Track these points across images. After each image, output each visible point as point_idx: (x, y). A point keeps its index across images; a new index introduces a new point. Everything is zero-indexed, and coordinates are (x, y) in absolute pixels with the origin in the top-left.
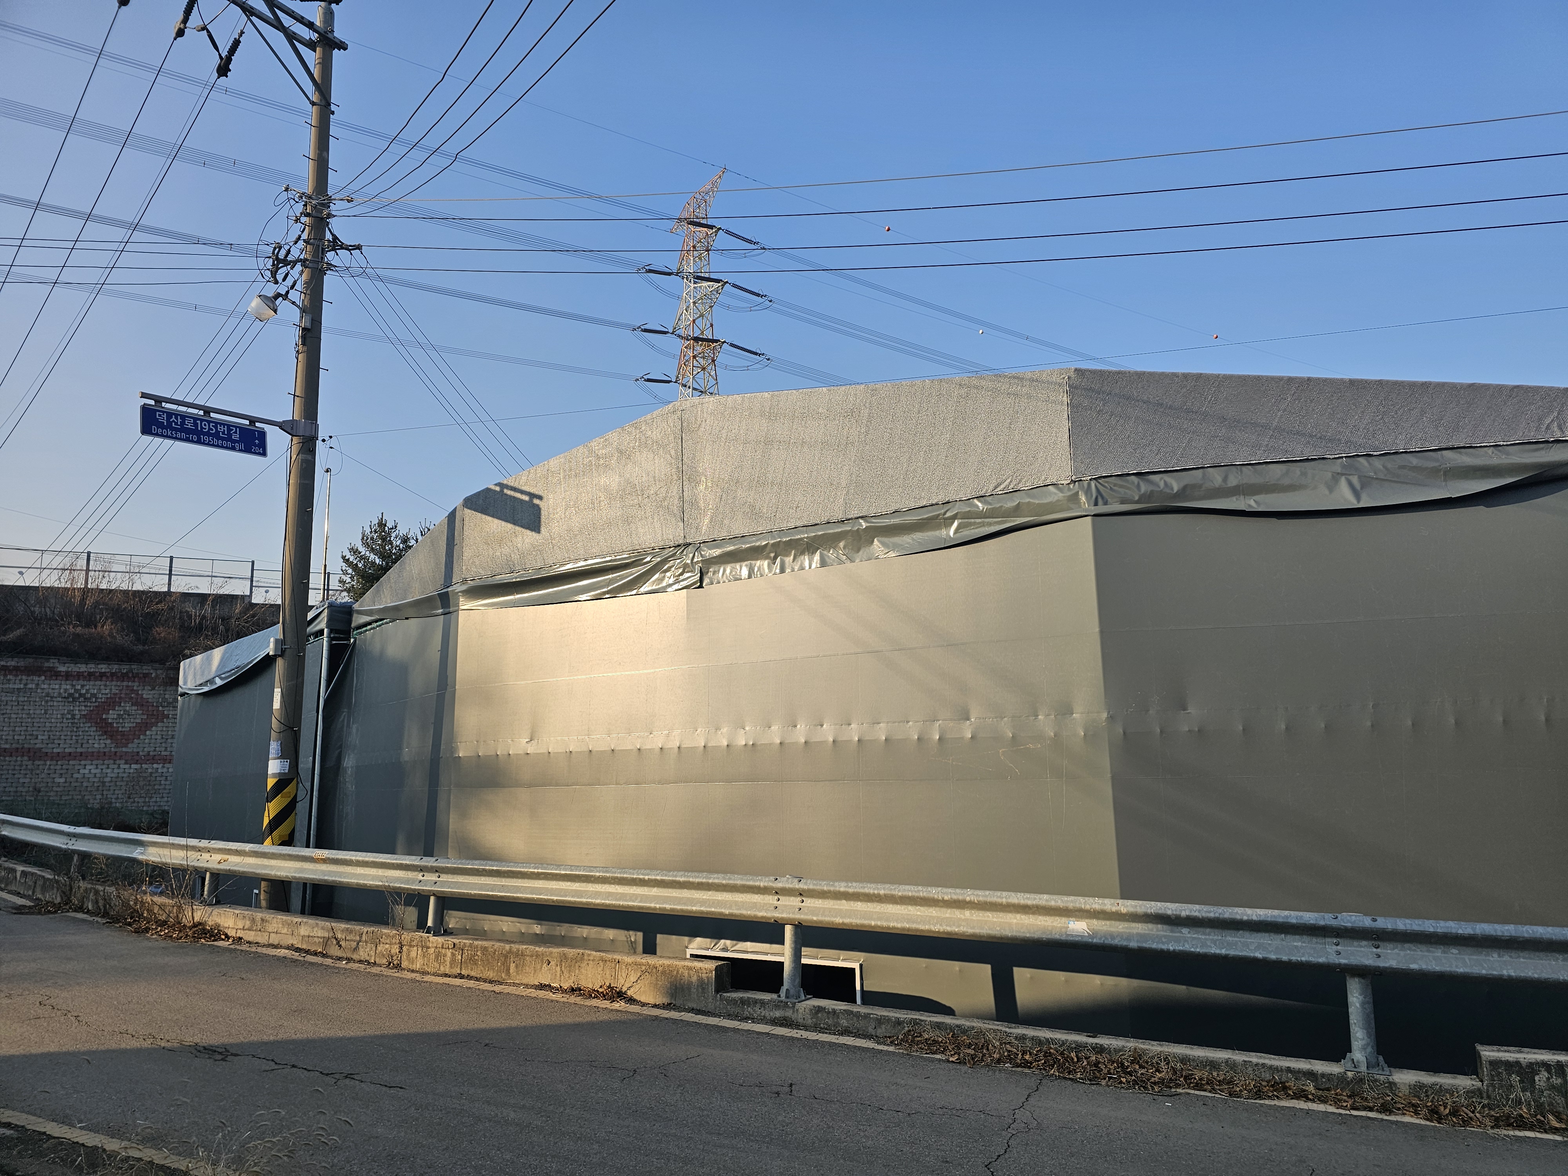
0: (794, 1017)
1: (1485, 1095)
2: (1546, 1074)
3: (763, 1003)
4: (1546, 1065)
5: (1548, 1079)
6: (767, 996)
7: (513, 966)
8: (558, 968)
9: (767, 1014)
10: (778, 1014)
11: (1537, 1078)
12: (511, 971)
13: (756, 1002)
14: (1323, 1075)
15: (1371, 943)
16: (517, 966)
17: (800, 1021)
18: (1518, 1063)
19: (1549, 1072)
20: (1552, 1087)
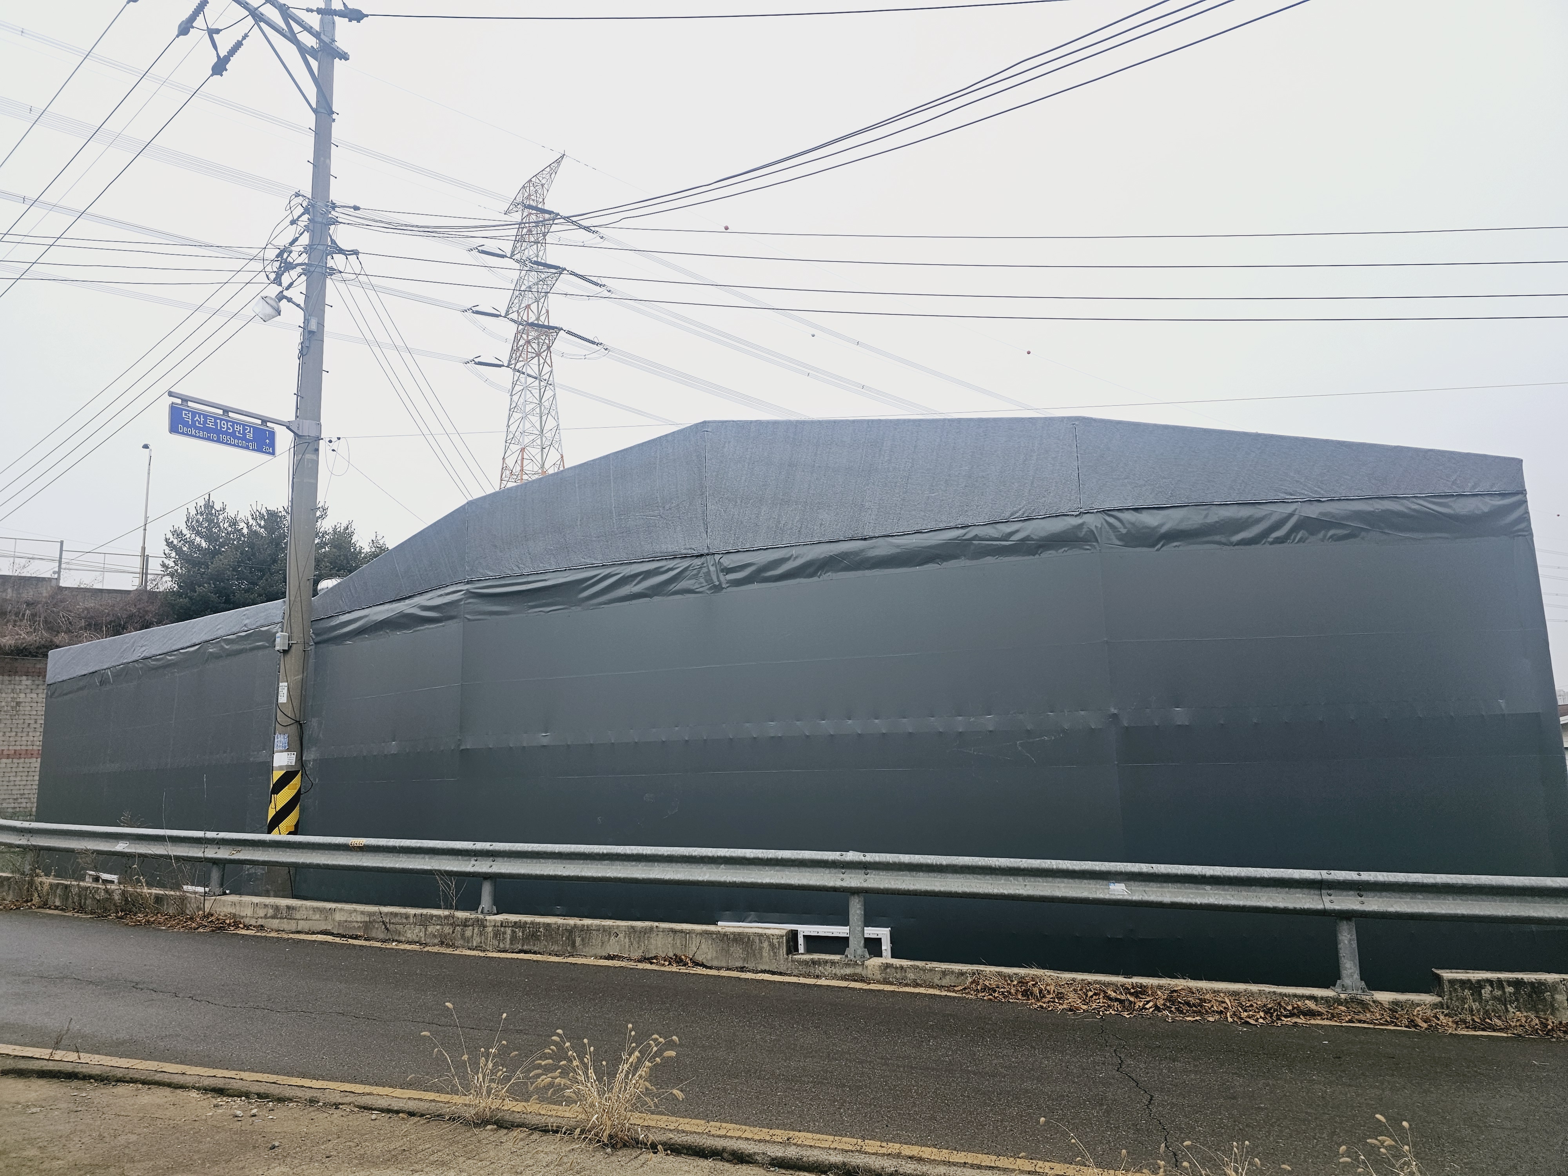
0: (864, 973)
1: (1445, 1006)
2: (1490, 988)
3: (833, 963)
4: (1490, 982)
5: (1491, 991)
6: (836, 958)
7: (578, 940)
8: (627, 940)
9: (838, 972)
10: (848, 971)
11: (1483, 991)
12: (577, 944)
13: (826, 962)
14: (1322, 998)
15: (1356, 893)
16: (583, 940)
17: (869, 976)
18: (1469, 981)
19: (1492, 987)
20: (1495, 998)
